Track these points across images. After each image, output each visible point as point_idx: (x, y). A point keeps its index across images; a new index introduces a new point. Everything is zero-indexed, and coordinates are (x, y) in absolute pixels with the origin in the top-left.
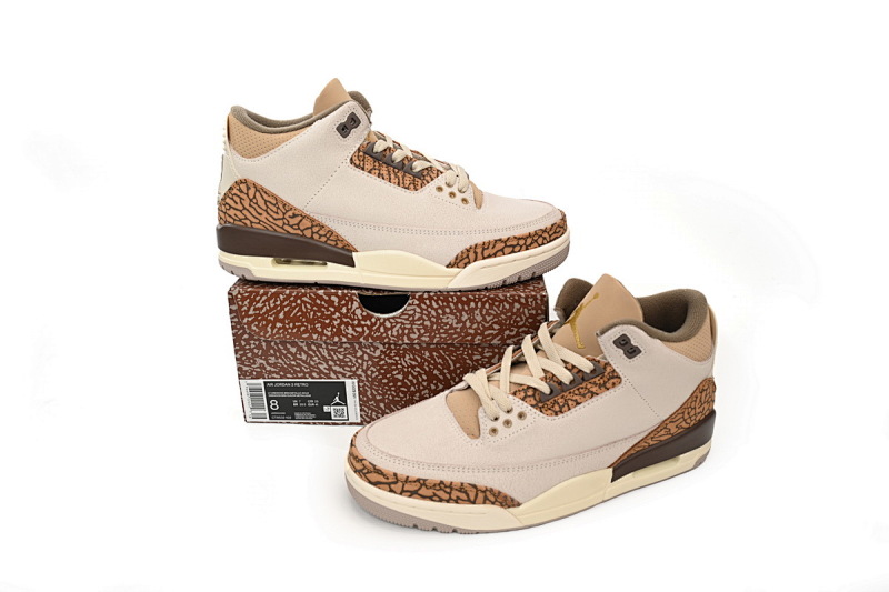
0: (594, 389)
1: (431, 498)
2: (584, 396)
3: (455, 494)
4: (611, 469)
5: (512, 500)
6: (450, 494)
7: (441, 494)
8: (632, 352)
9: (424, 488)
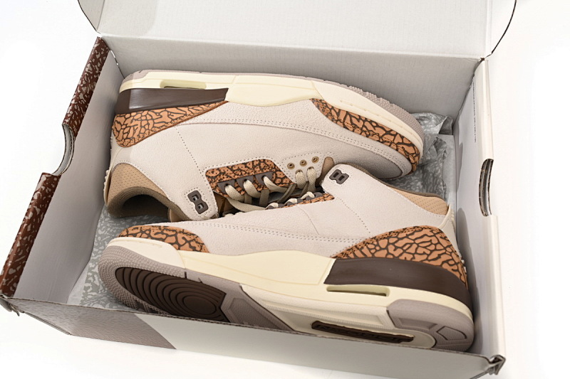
0: (230, 171)
1: (378, 125)
2: (239, 169)
3: (360, 124)
4: (226, 100)
5: (318, 107)
6: (364, 126)
7: (370, 128)
8: (195, 197)
9: (381, 135)
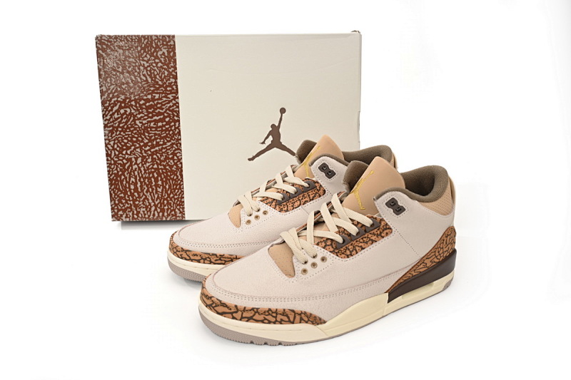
0: (373, 238)
1: (262, 322)
2: (367, 243)
3: (279, 317)
4: (387, 294)
5: (320, 319)
6: (276, 317)
7: (270, 318)
8: (399, 210)
9: (257, 314)
